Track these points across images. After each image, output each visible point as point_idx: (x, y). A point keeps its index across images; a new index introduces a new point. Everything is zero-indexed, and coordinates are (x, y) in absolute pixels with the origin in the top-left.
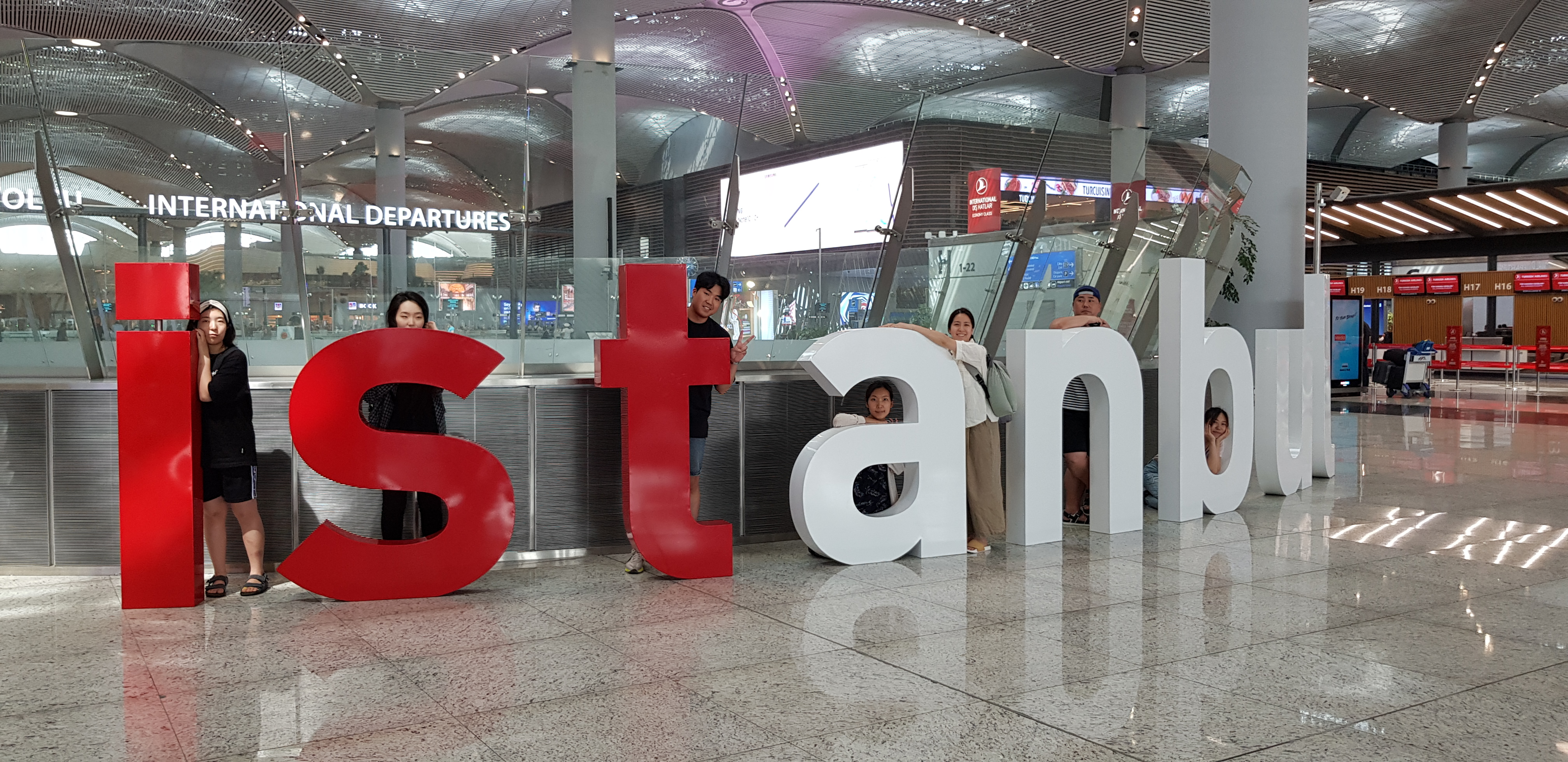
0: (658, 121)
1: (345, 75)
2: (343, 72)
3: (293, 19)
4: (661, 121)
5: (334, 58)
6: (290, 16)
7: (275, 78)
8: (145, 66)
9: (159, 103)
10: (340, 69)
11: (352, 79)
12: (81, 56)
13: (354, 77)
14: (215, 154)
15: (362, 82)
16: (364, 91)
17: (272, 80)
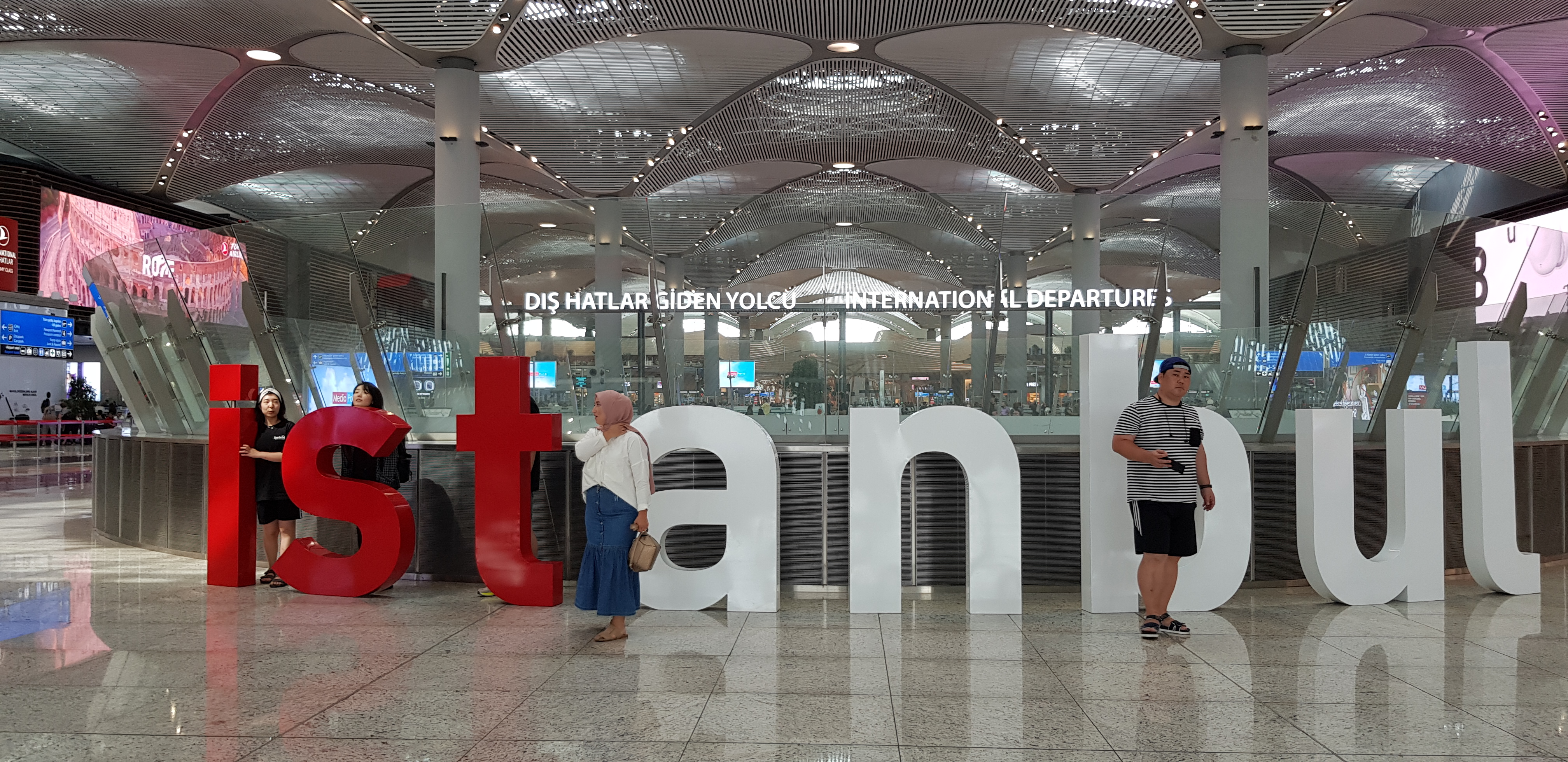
0: (1404, 175)
1: (1042, 169)
2: (1039, 167)
3: (992, 124)
4: (1406, 174)
5: (1031, 154)
6: (989, 122)
7: (997, 177)
8: (893, 180)
9: (909, 209)
10: (1037, 164)
11: (1048, 172)
12: (845, 177)
13: (1050, 169)
14: (961, 250)
15: (1057, 173)
16: (1061, 182)
17: (995, 180)
